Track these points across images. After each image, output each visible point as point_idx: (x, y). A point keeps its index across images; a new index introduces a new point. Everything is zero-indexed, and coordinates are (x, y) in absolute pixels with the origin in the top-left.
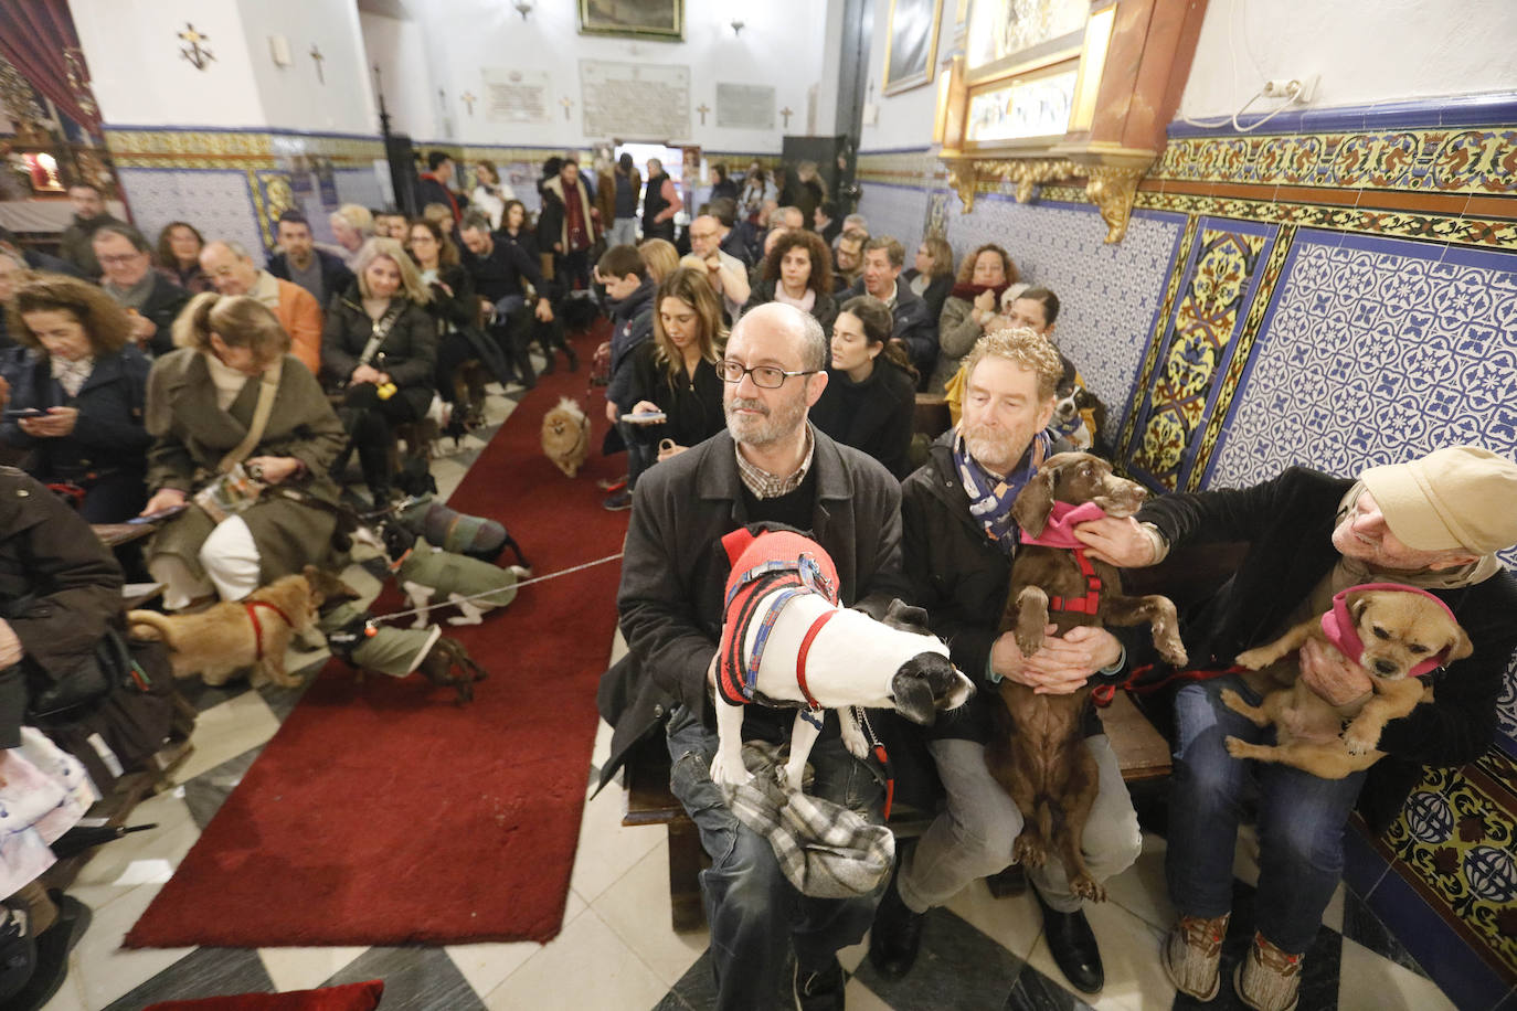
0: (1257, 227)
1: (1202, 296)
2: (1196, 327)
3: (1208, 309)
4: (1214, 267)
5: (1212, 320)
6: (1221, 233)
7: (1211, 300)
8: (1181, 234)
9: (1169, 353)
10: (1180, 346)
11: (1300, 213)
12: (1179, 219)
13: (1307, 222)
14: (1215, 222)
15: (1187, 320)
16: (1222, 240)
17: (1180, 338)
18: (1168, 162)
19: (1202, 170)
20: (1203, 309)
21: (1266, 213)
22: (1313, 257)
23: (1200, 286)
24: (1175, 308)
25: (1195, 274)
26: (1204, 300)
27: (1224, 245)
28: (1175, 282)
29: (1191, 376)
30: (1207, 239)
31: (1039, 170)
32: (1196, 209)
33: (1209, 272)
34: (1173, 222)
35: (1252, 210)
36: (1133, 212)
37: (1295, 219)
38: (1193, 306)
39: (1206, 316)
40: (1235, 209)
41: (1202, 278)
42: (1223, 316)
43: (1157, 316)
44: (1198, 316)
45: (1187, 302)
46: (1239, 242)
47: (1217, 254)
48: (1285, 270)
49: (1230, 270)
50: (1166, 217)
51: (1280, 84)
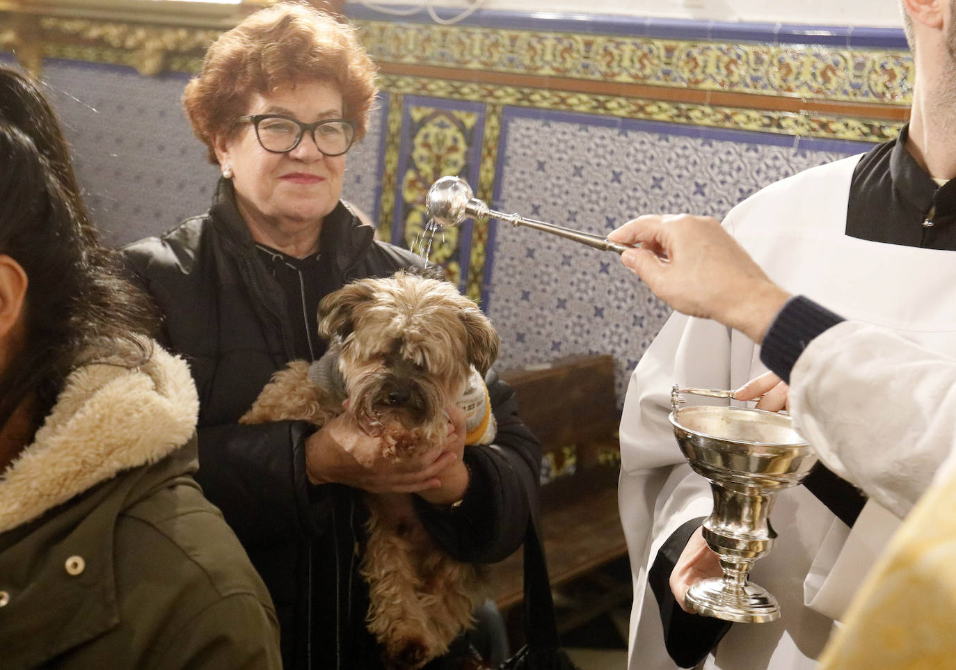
0: (467, 105)
9: (404, 225)
10: (415, 218)
11: (500, 93)
13: (509, 100)
14: (421, 100)
16: (434, 115)
21: (471, 92)
22: (521, 128)
23: (422, 158)
24: (400, 181)
25: (413, 148)
28: (393, 158)
29: (436, 245)
31: (169, 39)
33: (426, 145)
35: (457, 90)
37: (498, 98)
40: (439, 88)
41: (420, 152)
43: (379, 191)
45: (411, 175)
46: (452, 118)
47: (432, 129)
48: (502, 140)
49: (449, 143)
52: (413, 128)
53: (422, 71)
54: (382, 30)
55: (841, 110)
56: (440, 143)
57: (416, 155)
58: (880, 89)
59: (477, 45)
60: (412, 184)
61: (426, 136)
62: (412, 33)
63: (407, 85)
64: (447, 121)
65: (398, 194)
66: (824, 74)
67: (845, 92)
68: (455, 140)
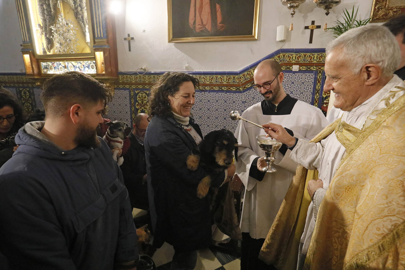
1: (140, 102)
2: (141, 107)
3: (143, 104)
4: (140, 96)
5: (144, 105)
6: (139, 91)
7: (142, 102)
8: (130, 92)
12: (127, 89)
14: (137, 89)
15: (139, 106)
17: (138, 110)
18: (121, 79)
19: (130, 80)
20: (141, 104)
23: (139, 100)
25: (137, 98)
26: (141, 102)
27: (141, 93)
28: (133, 101)
30: (137, 92)
32: (132, 87)
33: (139, 97)
34: (127, 90)
36: (115, 89)
38: (139, 104)
39: (142, 105)
40: (140, 87)
41: (138, 99)
42: (146, 104)
43: (131, 107)
44: (141, 105)
45: (137, 103)
46: (144, 92)
47: (140, 95)
49: (144, 97)
50: (125, 89)
51: (143, 68)
52: (136, 95)
53: (137, 84)
54: (127, 77)
55: (215, 85)
56: (142, 97)
57: (137, 100)
58: (220, 81)
59: (147, 78)
60: (138, 105)
61: (139, 96)
62: (133, 77)
63: (134, 87)
64: (143, 93)
65: (135, 107)
66: (211, 79)
67: (215, 82)
68: (145, 96)
